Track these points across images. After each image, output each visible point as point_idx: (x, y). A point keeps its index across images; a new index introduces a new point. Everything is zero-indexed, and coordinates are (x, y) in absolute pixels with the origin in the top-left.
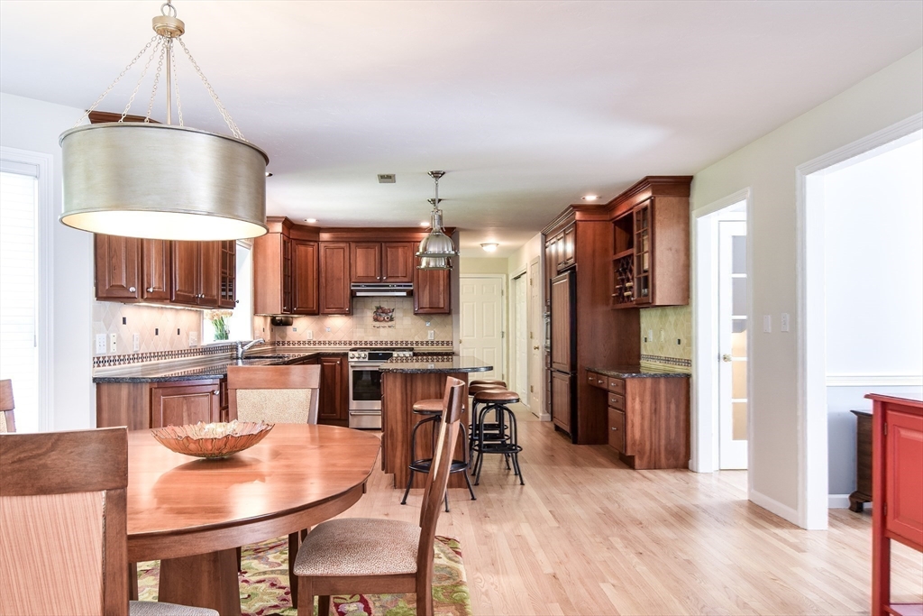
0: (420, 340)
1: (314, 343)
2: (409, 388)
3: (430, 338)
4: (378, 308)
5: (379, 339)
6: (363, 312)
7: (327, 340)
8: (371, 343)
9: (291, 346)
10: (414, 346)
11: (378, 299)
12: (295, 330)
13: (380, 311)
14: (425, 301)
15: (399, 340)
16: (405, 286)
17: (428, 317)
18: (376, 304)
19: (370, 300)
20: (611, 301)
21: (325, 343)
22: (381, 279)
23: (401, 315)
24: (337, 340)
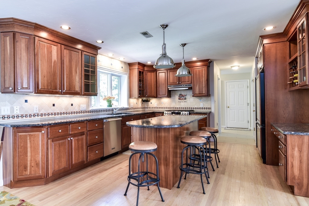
0: (197, 107)
1: (158, 108)
2: (142, 131)
3: (201, 106)
4: (180, 95)
5: (181, 107)
6: (174, 96)
7: (162, 107)
8: (178, 108)
9: (150, 109)
10: (195, 110)
11: (180, 91)
12: (151, 103)
13: (181, 96)
14: (197, 91)
15: (189, 107)
16: (188, 85)
17: (200, 97)
18: (179, 93)
19: (177, 91)
20: (288, 86)
21: (161, 108)
22: (179, 83)
23: (189, 97)
24: (165, 107)
